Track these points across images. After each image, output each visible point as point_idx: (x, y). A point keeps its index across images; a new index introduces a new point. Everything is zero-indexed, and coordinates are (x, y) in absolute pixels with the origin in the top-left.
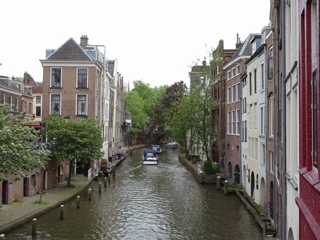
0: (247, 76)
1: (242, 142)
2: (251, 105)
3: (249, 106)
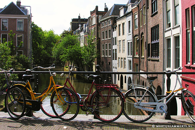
0: (117, 26)
1: (113, 60)
2: (120, 41)
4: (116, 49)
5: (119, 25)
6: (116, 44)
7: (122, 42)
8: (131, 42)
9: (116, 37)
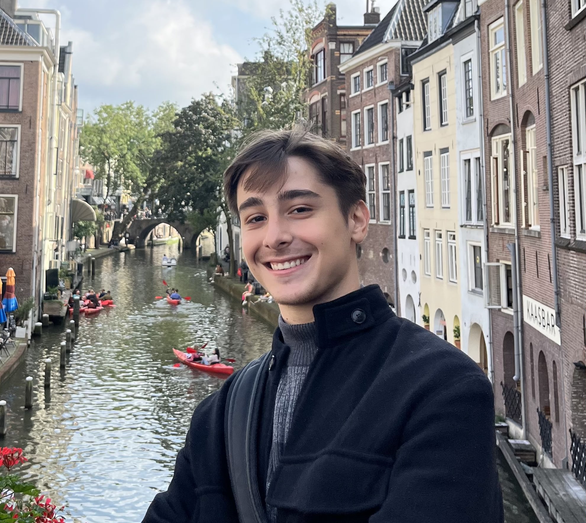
0: (413, 87)
1: (399, 241)
2: (428, 154)
3: (421, 155)
4: (412, 191)
5: (424, 82)
6: (410, 169)
7: (436, 156)
8: (478, 159)
9: (409, 139)
